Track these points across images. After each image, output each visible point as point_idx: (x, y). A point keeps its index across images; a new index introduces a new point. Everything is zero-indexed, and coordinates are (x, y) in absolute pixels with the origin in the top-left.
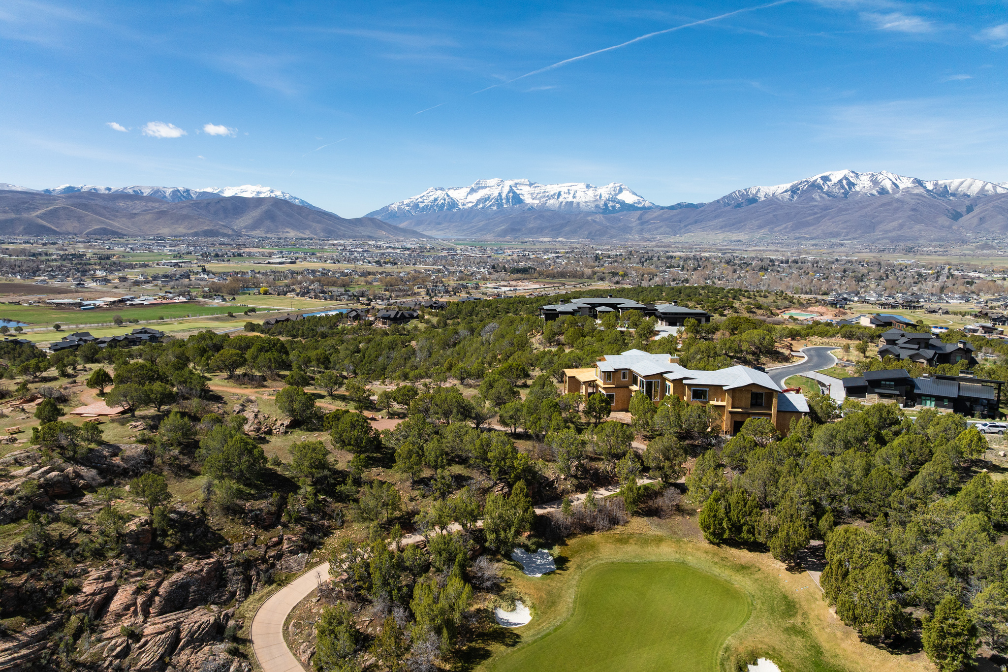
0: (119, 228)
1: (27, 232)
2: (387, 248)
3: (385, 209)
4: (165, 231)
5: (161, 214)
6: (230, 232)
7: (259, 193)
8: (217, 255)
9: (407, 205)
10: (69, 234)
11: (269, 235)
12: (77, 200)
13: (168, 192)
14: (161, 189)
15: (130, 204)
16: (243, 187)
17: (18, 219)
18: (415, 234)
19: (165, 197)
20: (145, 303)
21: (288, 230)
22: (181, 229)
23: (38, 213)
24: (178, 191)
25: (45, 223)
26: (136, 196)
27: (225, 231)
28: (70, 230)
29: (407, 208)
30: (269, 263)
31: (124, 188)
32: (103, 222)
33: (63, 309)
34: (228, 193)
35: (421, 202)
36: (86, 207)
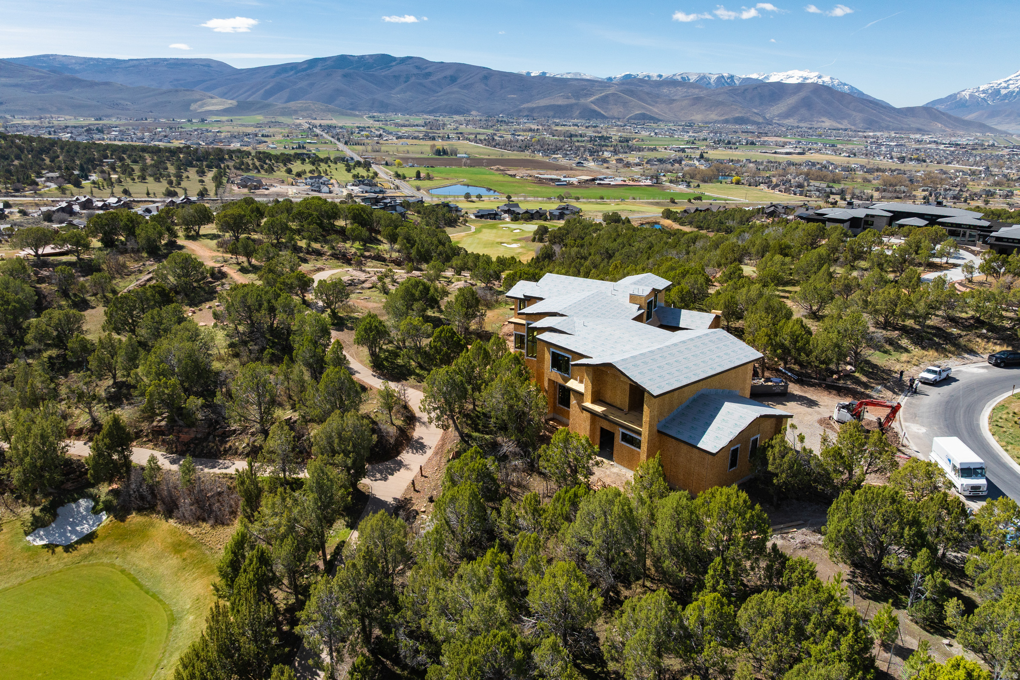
0: (657, 114)
1: (581, 116)
2: (930, 143)
3: (952, 97)
4: (698, 117)
5: (697, 100)
6: (761, 120)
7: (806, 79)
8: (729, 143)
9: (984, 92)
10: (614, 118)
11: (801, 125)
12: (627, 87)
13: (714, 78)
14: (707, 75)
15: (673, 90)
16: (790, 73)
17: (576, 104)
18: (983, 127)
19: (710, 83)
20: (612, 183)
21: (823, 119)
22: (713, 116)
23: (592, 99)
24: (723, 77)
25: (596, 108)
26: (683, 83)
27: (756, 119)
28: (616, 115)
29: (982, 96)
30: (775, 153)
31: (674, 75)
32: (643, 108)
33: (543, 183)
34: (774, 79)
35: (1005, 88)
36: (631, 93)
